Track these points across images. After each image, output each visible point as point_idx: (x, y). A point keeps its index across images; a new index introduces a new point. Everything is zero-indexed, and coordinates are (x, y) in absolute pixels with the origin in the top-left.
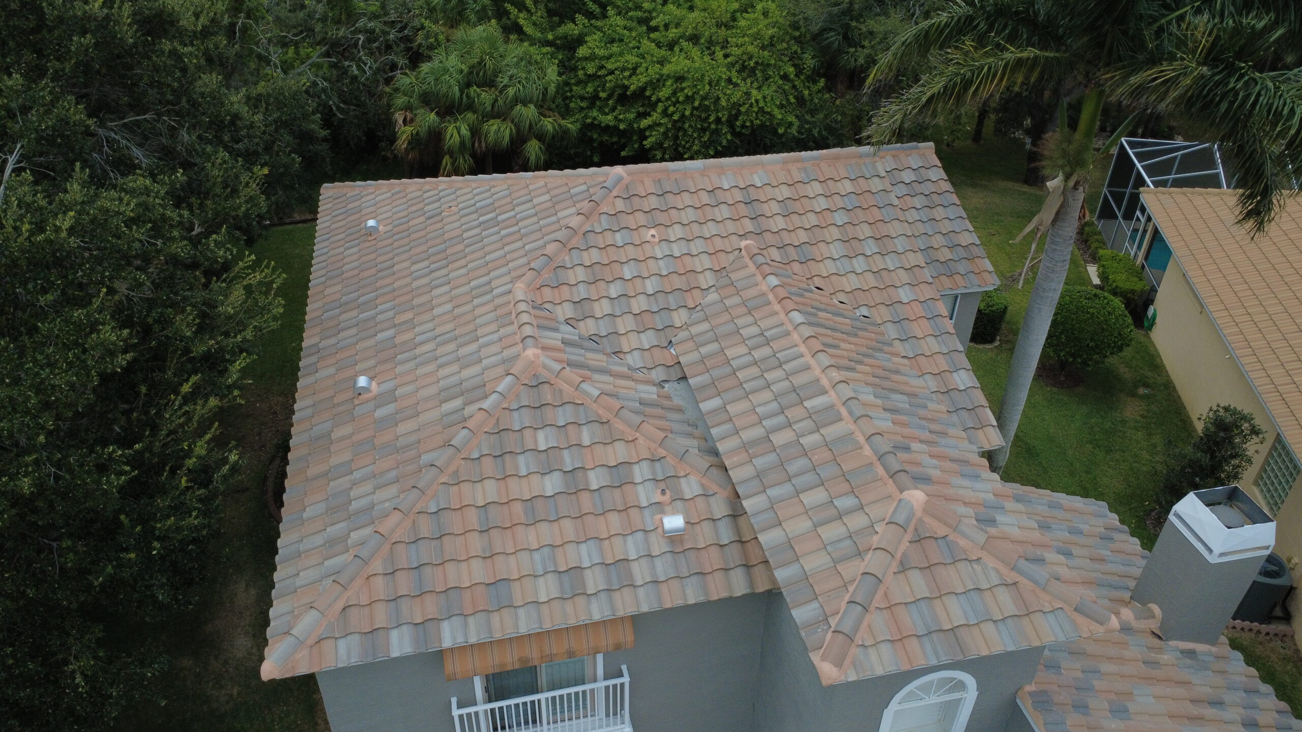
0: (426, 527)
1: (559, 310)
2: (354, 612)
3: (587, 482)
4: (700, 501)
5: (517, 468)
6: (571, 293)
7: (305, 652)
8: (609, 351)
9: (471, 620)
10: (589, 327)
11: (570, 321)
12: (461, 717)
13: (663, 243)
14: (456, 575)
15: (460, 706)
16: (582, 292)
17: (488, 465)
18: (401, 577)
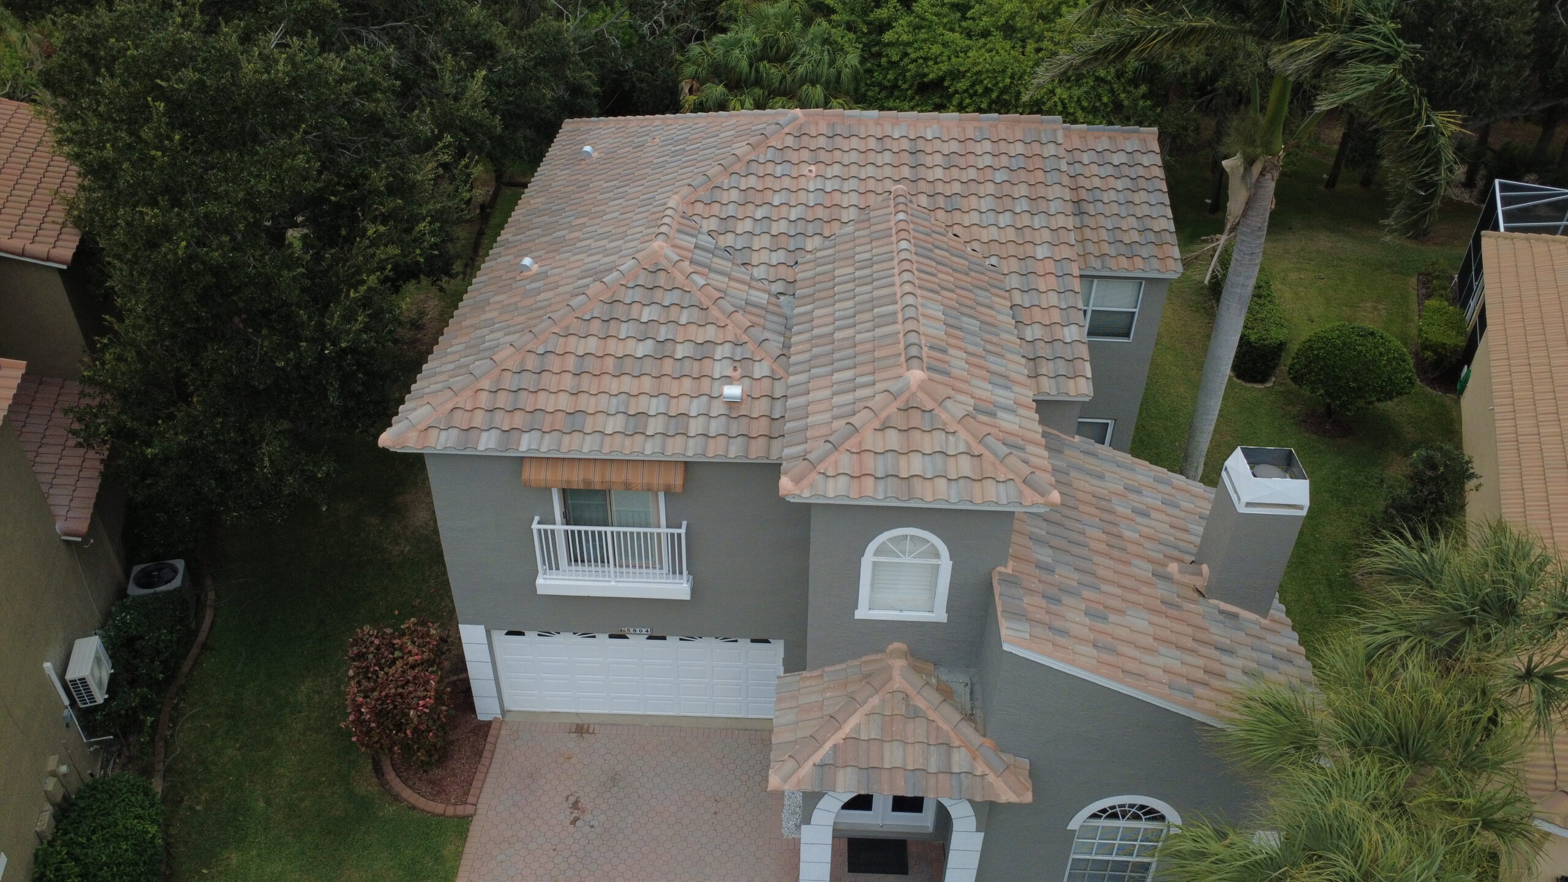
0: (531, 363)
1: (705, 223)
2: (459, 413)
3: (674, 351)
4: (766, 383)
5: (619, 331)
6: (721, 210)
7: (415, 434)
8: (739, 262)
9: (547, 436)
10: (729, 240)
11: (711, 233)
12: (539, 531)
13: (819, 178)
14: (544, 401)
15: (539, 523)
16: (731, 210)
17: (596, 326)
18: (502, 395)
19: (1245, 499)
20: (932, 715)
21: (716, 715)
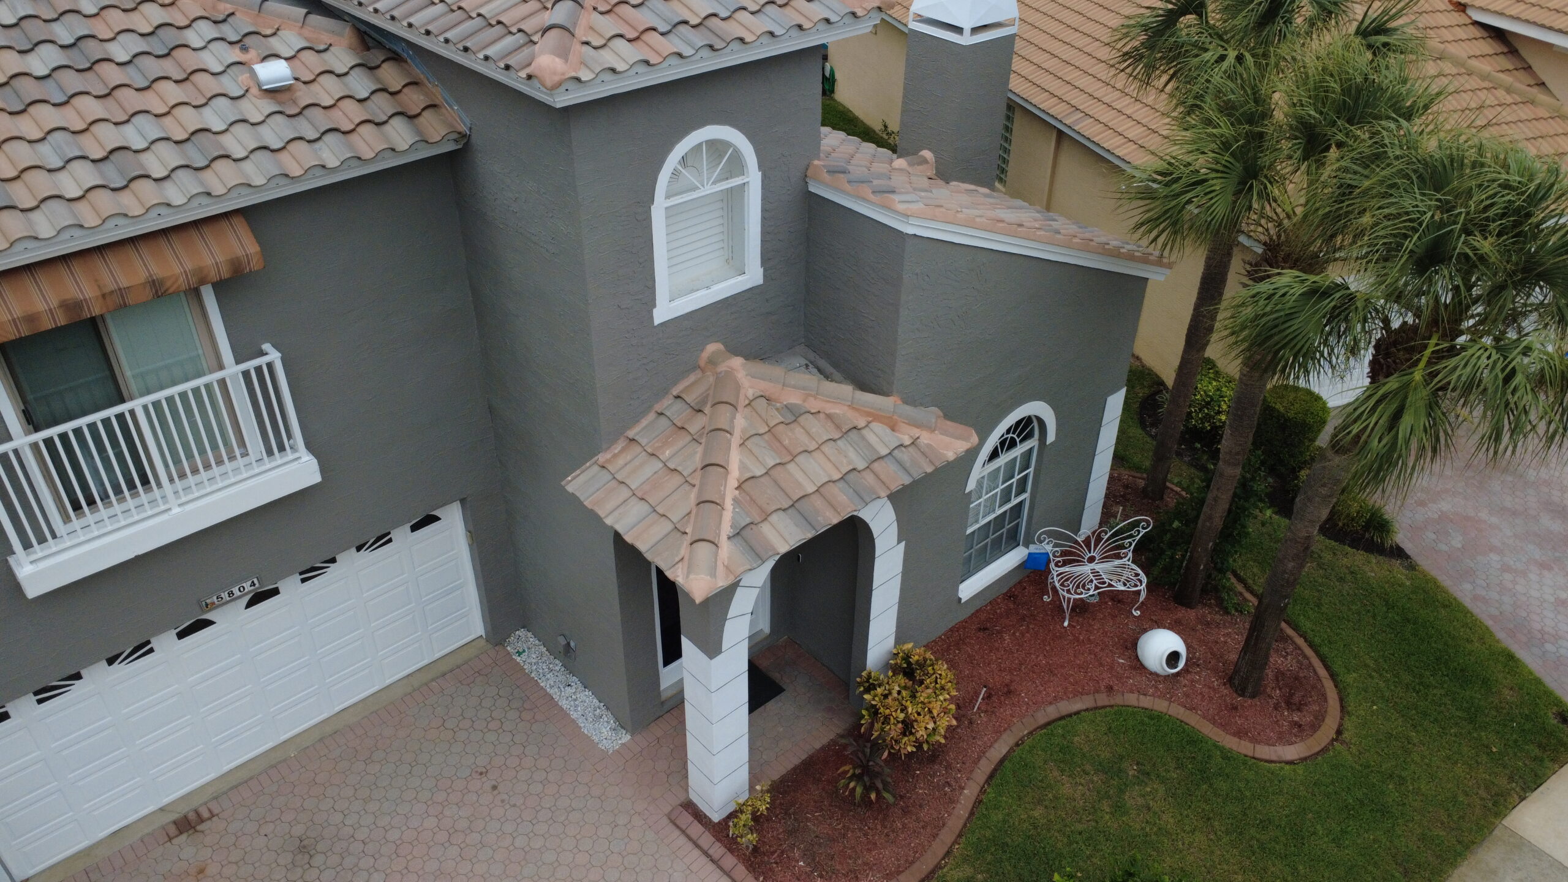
4: (310, 57)
19: (967, 26)
20: (814, 405)
21: (388, 682)
